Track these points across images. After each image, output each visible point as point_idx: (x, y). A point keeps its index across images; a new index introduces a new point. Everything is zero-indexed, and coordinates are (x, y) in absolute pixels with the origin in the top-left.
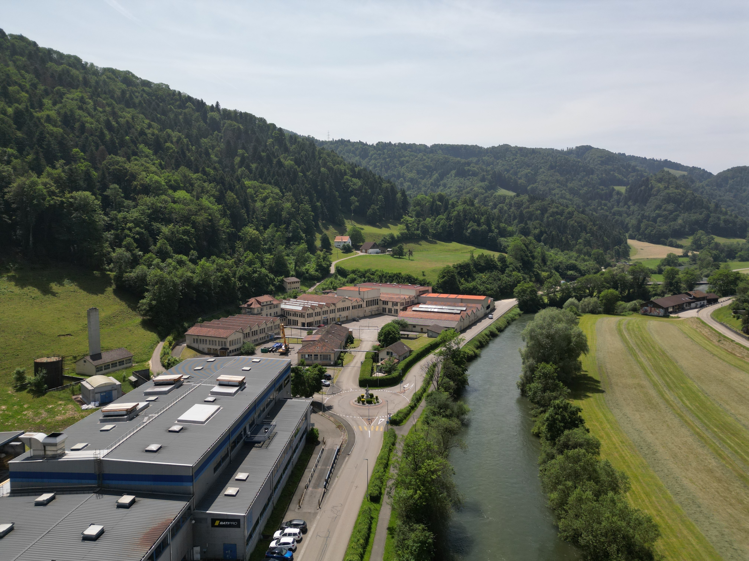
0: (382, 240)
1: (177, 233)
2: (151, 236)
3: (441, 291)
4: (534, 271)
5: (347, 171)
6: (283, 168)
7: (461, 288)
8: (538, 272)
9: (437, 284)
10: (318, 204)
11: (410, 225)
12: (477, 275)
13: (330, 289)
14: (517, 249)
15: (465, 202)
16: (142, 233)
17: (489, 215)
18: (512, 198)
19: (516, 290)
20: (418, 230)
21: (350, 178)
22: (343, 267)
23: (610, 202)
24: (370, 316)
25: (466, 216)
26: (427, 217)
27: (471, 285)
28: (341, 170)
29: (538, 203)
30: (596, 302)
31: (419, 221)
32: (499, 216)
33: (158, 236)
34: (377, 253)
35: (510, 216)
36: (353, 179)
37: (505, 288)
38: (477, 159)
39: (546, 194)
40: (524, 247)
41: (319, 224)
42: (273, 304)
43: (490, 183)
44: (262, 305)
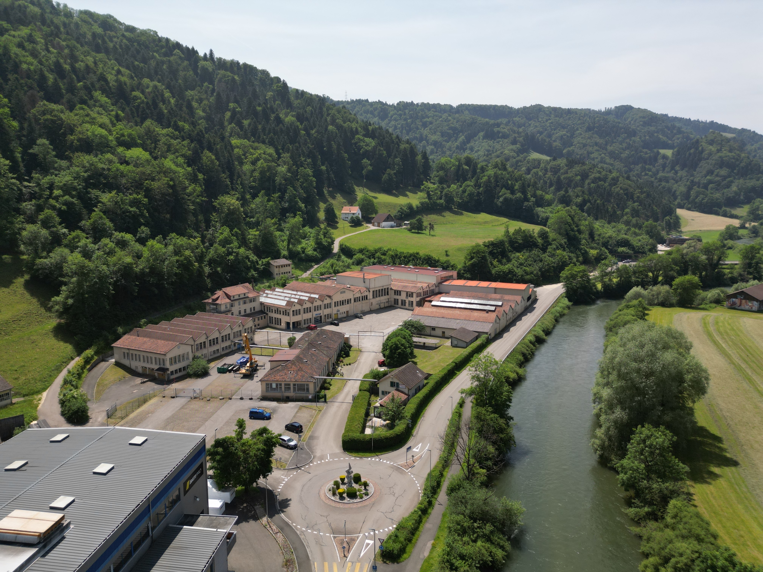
0: (399, 211)
1: (122, 203)
2: (85, 207)
3: (469, 276)
4: (582, 249)
5: (359, 129)
6: (281, 125)
7: (493, 272)
8: (585, 251)
9: (464, 267)
10: (323, 168)
11: (432, 193)
12: (513, 255)
13: (330, 274)
14: (562, 222)
15: (496, 166)
16: (73, 203)
17: (524, 181)
18: (548, 162)
19: (564, 274)
20: (441, 198)
21: (362, 138)
22: (348, 245)
23: (654, 167)
24: (378, 309)
25: (497, 182)
26: (452, 183)
27: (506, 267)
28: (352, 128)
29: (577, 168)
30: (668, 292)
31: (443, 188)
32: (534, 182)
33: (97, 207)
34: (392, 227)
35: (545, 182)
36: (365, 139)
37: (548, 271)
38: (507, 120)
39: (584, 157)
40: (570, 220)
41: (323, 192)
42: (248, 297)
43: (522, 145)
44: (232, 299)
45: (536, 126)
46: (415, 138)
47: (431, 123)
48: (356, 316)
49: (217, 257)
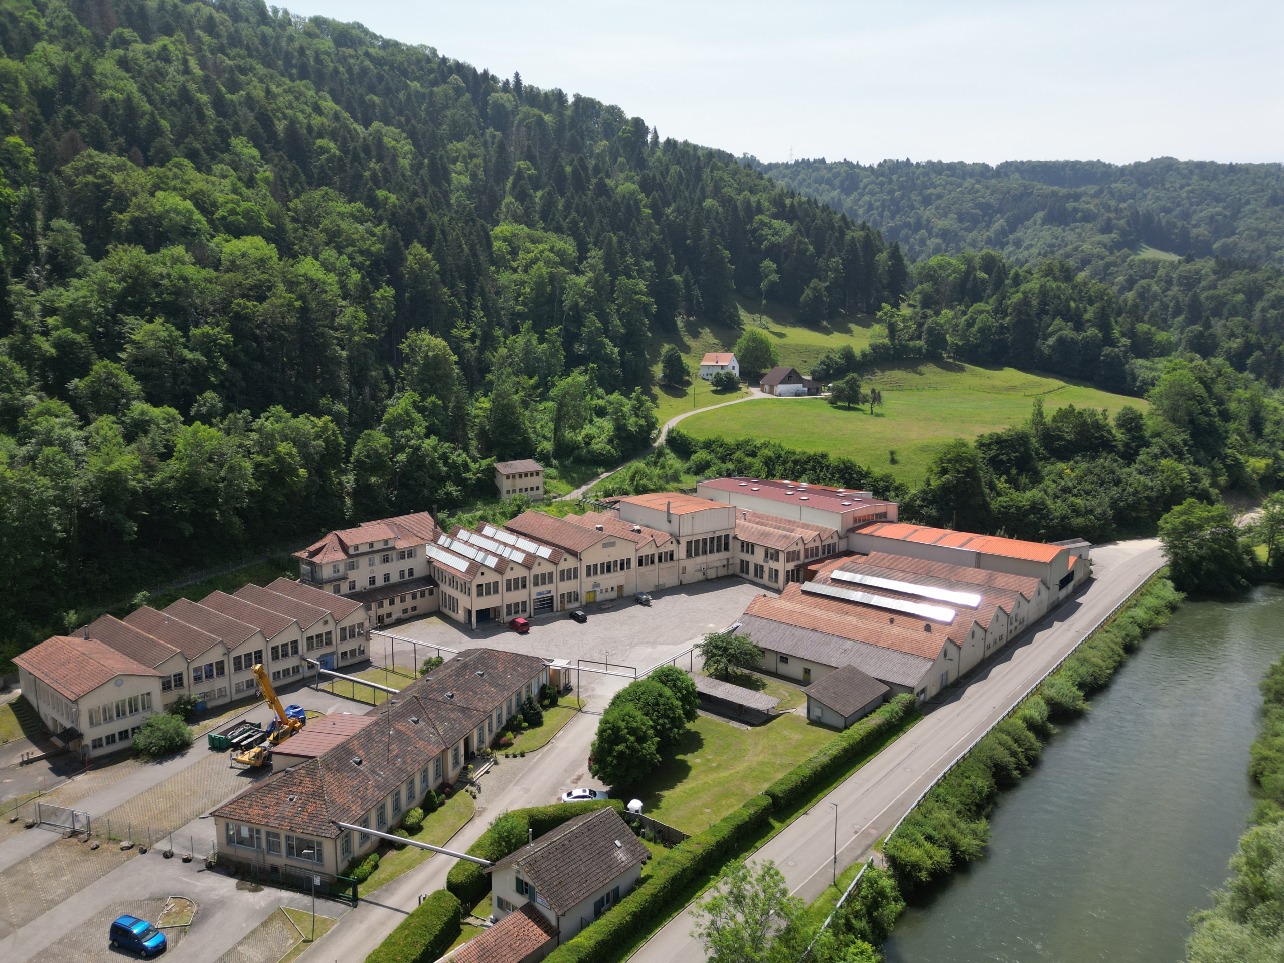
0: (822, 363)
3: (934, 512)
4: (1227, 456)
5: (766, 204)
6: (604, 199)
7: (993, 505)
8: (1236, 460)
9: (924, 492)
10: (677, 278)
11: (900, 327)
12: (1049, 468)
13: (623, 494)
14: (1180, 393)
15: (1048, 272)
16: (73, 343)
17: (1109, 302)
18: (1173, 266)
19: (1170, 519)
20: (919, 337)
21: (767, 220)
22: (684, 432)
24: (699, 583)
25: (1046, 305)
26: (946, 307)
28: (750, 202)
29: (1238, 278)
31: (925, 317)
32: (1136, 306)
34: (798, 394)
35: (1165, 307)
36: (774, 221)
37: (1133, 507)
38: (1097, 187)
39: (1259, 257)
40: (1199, 389)
41: (675, 324)
42: (393, 548)
43: (1124, 234)
44: (351, 551)
45: (1158, 198)
46: (907, 225)
47: (940, 196)
48: (637, 600)
49: (368, 457)
